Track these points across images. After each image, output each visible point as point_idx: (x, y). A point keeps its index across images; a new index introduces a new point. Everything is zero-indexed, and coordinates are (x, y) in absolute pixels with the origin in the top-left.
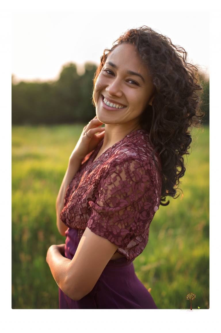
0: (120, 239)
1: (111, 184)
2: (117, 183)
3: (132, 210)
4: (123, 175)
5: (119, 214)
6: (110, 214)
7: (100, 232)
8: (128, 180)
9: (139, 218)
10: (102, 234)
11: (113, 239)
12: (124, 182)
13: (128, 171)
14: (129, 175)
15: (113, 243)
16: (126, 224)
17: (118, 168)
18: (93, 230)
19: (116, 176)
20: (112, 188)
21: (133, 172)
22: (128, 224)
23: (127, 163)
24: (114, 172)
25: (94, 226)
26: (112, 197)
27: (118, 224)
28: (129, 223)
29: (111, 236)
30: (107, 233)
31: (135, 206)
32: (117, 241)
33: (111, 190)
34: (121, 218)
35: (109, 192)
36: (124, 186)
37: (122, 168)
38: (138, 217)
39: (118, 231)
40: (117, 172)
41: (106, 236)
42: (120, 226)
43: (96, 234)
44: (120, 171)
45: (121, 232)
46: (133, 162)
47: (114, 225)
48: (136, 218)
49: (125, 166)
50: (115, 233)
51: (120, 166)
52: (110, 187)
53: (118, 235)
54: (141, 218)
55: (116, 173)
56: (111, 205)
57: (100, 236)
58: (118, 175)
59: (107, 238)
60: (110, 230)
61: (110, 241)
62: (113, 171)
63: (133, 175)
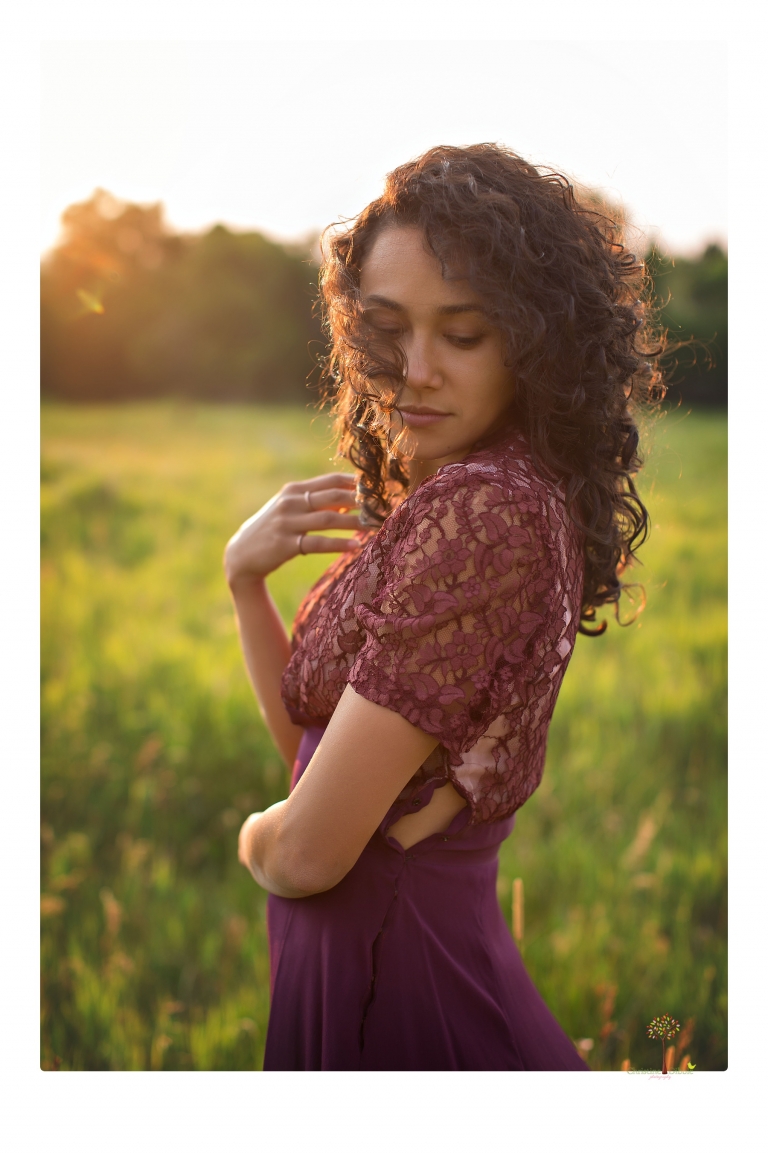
0: (436, 713)
1: (416, 548)
2: (431, 548)
3: (479, 632)
4: (450, 523)
5: (436, 641)
6: (406, 635)
7: (379, 692)
8: (464, 537)
9: (502, 657)
10: (384, 697)
11: (416, 713)
12: (449, 543)
13: (465, 512)
14: (468, 523)
15: (416, 724)
16: (459, 674)
17: (436, 504)
18: (360, 687)
19: (430, 527)
20: (418, 561)
21: (481, 516)
22: (465, 672)
23: (464, 491)
24: (426, 516)
25: (363, 677)
26: (413, 585)
27: (433, 670)
28: (470, 672)
29: (410, 704)
30: (398, 696)
31: (490, 621)
32: (428, 719)
33: (414, 568)
34: (443, 655)
35: (409, 572)
36: (449, 556)
37: (448, 503)
38: (497, 655)
39: (433, 691)
40: (434, 515)
41: (393, 704)
42: (438, 676)
43: (368, 699)
44: (442, 513)
45: (440, 693)
46: (484, 488)
47: (420, 673)
48: (492, 655)
49: (456, 497)
50: (422, 695)
51: (444, 498)
52: (412, 560)
53: (431, 703)
54: (509, 658)
55: (431, 519)
56: (411, 609)
57: (378, 703)
58: (436, 523)
59: (398, 710)
60: (406, 688)
61: (406, 718)
62: (423, 513)
63: (479, 523)
